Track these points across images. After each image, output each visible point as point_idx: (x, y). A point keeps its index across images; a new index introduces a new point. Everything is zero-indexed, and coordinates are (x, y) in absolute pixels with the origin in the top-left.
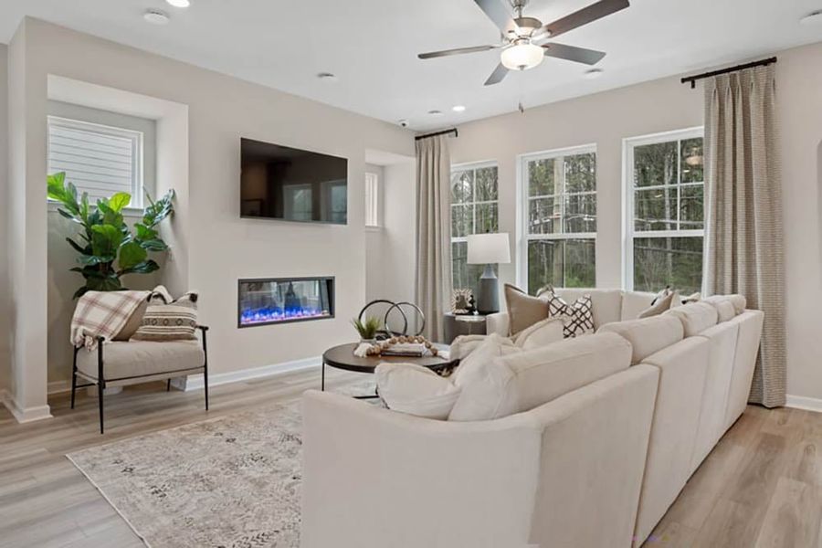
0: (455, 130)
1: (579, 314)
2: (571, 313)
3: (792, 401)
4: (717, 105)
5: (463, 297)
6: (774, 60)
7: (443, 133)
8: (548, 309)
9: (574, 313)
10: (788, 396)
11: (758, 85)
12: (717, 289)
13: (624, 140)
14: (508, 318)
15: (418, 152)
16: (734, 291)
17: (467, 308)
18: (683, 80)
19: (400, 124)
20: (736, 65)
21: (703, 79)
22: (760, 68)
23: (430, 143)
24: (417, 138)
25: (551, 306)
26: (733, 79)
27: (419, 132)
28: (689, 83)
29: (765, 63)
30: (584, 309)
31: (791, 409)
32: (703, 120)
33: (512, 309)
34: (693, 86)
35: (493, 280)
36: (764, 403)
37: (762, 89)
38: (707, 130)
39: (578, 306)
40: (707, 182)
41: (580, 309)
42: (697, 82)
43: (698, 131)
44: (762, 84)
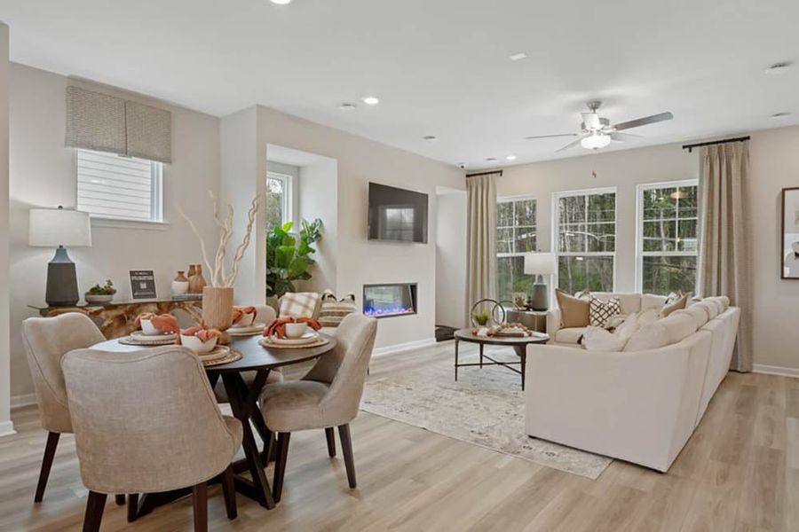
0: (501, 172)
1: (612, 310)
2: (607, 309)
3: (758, 368)
4: (709, 166)
5: (520, 299)
6: (748, 138)
7: (491, 173)
8: (589, 306)
9: (610, 309)
10: (754, 365)
11: (737, 154)
12: (707, 294)
13: (637, 186)
14: (560, 313)
15: (469, 187)
16: (719, 294)
17: (525, 306)
18: (684, 147)
19: (460, 166)
20: (722, 139)
21: (698, 148)
22: (739, 142)
23: (480, 181)
24: (468, 176)
25: (592, 305)
26: (720, 148)
27: (469, 171)
28: (687, 149)
29: (742, 140)
30: (616, 307)
31: (756, 373)
32: (698, 175)
33: (563, 307)
34: (690, 151)
35: (544, 286)
36: (739, 369)
37: (740, 158)
38: (701, 181)
39: (611, 304)
40: (700, 218)
41: (612, 307)
42: (693, 149)
43: (695, 182)
44: (740, 154)
